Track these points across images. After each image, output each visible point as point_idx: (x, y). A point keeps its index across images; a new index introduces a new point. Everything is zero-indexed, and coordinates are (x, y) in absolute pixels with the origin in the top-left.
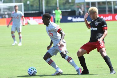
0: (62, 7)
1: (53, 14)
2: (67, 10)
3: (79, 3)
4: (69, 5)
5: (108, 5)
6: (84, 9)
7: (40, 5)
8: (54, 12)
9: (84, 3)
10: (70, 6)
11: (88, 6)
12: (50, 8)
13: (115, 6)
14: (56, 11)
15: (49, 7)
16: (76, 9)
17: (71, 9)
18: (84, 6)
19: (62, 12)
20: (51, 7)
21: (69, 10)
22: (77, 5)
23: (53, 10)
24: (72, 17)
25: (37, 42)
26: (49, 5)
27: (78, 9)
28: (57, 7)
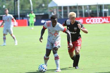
0: (36, 11)
1: (27, 17)
2: (40, 14)
3: (52, 7)
4: (42, 9)
5: (79, 9)
6: (56, 13)
7: (15, 9)
8: (28, 16)
9: (56, 7)
10: (44, 10)
11: (60, 10)
12: (24, 12)
13: (86, 10)
14: (30, 14)
15: (23, 10)
16: (49, 13)
17: (44, 13)
18: (56, 10)
19: (36, 15)
20: (25, 10)
21: (43, 14)
22: (50, 9)
23: (28, 14)
24: (45, 20)
25: (12, 44)
26: (23, 9)
27: (51, 12)
28: (31, 11)
